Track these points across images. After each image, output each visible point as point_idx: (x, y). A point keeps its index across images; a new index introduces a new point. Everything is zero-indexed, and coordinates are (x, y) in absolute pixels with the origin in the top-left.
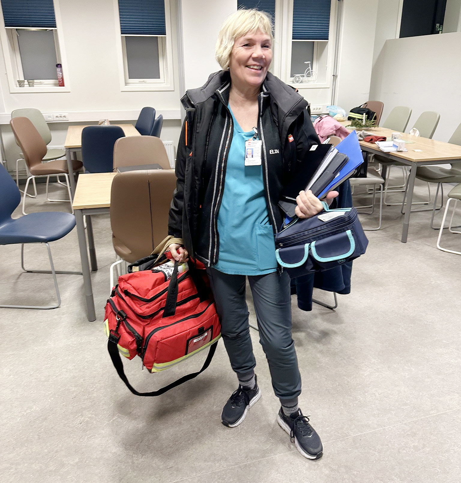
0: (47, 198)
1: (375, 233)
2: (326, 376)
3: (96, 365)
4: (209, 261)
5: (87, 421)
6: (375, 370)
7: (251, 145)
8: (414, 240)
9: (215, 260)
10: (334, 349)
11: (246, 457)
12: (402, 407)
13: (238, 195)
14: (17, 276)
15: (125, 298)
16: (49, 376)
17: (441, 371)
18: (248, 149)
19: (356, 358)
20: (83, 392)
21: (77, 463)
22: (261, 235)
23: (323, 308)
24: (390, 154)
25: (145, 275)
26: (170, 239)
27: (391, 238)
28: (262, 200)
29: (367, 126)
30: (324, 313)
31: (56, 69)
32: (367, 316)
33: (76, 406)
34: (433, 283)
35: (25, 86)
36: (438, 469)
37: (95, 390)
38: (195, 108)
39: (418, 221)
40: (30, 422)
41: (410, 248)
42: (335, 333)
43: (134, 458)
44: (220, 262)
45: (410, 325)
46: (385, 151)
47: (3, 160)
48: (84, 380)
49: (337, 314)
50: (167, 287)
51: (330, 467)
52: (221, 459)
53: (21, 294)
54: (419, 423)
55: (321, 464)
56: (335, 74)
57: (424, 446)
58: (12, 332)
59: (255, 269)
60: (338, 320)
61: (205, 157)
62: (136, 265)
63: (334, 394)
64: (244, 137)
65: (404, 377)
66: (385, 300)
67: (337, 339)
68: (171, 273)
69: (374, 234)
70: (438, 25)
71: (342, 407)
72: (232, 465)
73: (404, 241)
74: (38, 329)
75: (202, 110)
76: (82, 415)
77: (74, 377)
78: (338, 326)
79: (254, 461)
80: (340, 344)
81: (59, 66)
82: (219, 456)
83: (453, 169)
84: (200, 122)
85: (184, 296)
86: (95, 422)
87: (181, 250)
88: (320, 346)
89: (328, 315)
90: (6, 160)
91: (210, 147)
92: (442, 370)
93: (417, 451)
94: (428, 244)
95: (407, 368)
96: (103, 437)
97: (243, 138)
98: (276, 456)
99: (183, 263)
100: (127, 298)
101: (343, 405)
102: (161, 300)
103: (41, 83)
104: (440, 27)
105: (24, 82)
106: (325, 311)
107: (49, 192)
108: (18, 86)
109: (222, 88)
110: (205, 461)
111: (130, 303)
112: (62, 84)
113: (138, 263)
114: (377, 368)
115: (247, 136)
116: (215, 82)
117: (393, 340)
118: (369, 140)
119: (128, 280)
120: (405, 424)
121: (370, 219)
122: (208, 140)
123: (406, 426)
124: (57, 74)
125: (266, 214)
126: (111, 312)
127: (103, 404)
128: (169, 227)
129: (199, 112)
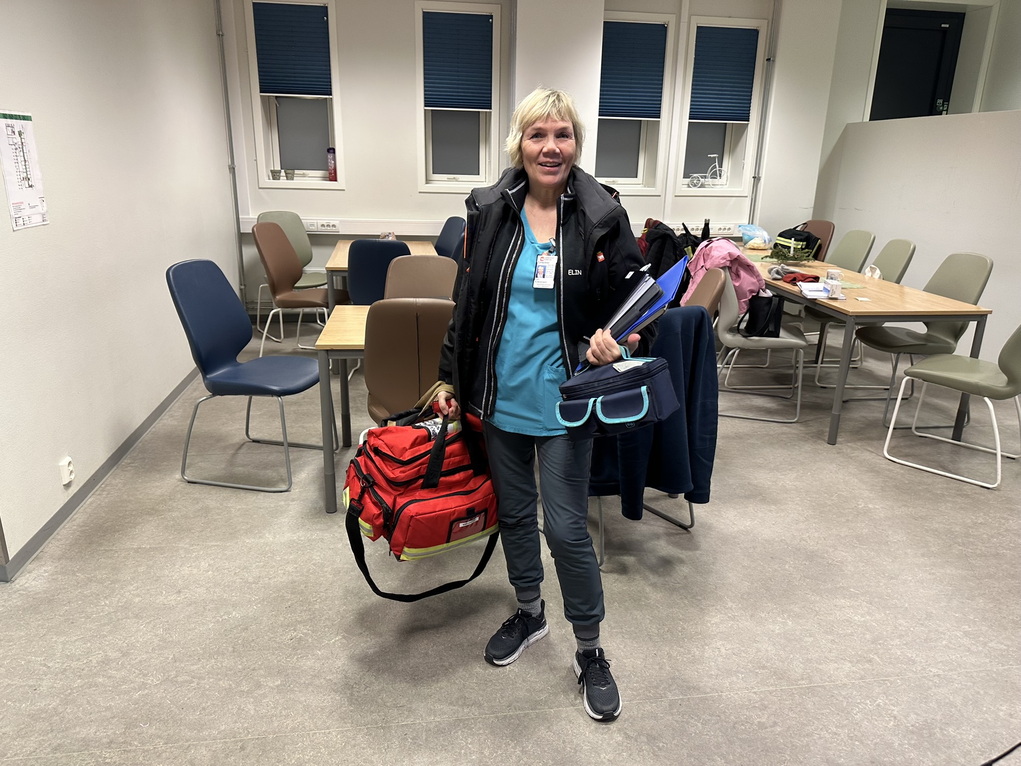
0: (298, 343)
1: (786, 426)
2: (652, 617)
3: (326, 569)
4: (482, 412)
5: (300, 638)
6: (729, 617)
7: (544, 261)
8: (849, 442)
9: (491, 410)
10: (675, 583)
11: (508, 707)
12: (757, 671)
13: (524, 326)
14: (239, 446)
15: (374, 458)
16: (259, 577)
17: (833, 630)
18: (539, 266)
19: (704, 598)
20: (301, 601)
21: (277, 686)
22: (550, 381)
23: (672, 526)
24: (816, 302)
25: (403, 431)
26: (440, 385)
27: (812, 437)
28: (556, 335)
29: (796, 259)
30: (672, 533)
31: (327, 156)
32: (739, 544)
33: (289, 617)
34: (860, 506)
35: (281, 178)
36: (787, 756)
37: (318, 601)
38: (478, 210)
39: (865, 415)
40: (226, 630)
41: (838, 453)
42: (682, 561)
43: (355, 690)
44: (497, 415)
45: (804, 562)
46: (809, 297)
47: (241, 285)
48: (305, 587)
49: (693, 537)
50: (430, 450)
51: (625, 733)
52: (473, 704)
53: (239, 470)
54: (776, 694)
55: (614, 727)
56: (756, 176)
57: (775, 724)
58: (220, 517)
59: (541, 427)
60: (692, 545)
61: (486, 274)
62: (393, 420)
63: (657, 642)
64: (538, 248)
65: (772, 631)
66: (773, 524)
67: (684, 570)
68: (437, 431)
69: (785, 428)
70: (940, 101)
71: (665, 661)
72: (486, 714)
73: (832, 441)
74: (255, 516)
75: (487, 213)
76: (295, 630)
77: (293, 582)
78: (690, 553)
79: (519, 712)
80: (685, 577)
81: (332, 151)
82: (471, 700)
83: (931, 333)
84: (483, 230)
85: (453, 463)
86: (310, 640)
87: (453, 401)
88: (653, 578)
89: (678, 536)
90: (245, 285)
91: (493, 261)
92: (835, 628)
93: (762, 730)
94: (872, 450)
95: (781, 620)
96: (318, 659)
97: (537, 250)
98: (552, 710)
99: (455, 420)
100: (376, 459)
101: (667, 658)
102: (421, 464)
103: (304, 176)
104: (943, 105)
105: (280, 172)
106: (674, 531)
107: (301, 335)
108: (271, 178)
109: (514, 188)
110: (451, 704)
111: (380, 464)
112: (333, 177)
113: (395, 417)
114: (733, 616)
115: (541, 248)
116: (508, 180)
117: (771, 580)
118: (790, 279)
119: (380, 435)
120: (755, 693)
121: (786, 406)
122: (491, 253)
123: (754, 696)
124: (327, 163)
125: (559, 353)
126: (354, 476)
127: (326, 619)
128: (440, 369)
129: (484, 217)
